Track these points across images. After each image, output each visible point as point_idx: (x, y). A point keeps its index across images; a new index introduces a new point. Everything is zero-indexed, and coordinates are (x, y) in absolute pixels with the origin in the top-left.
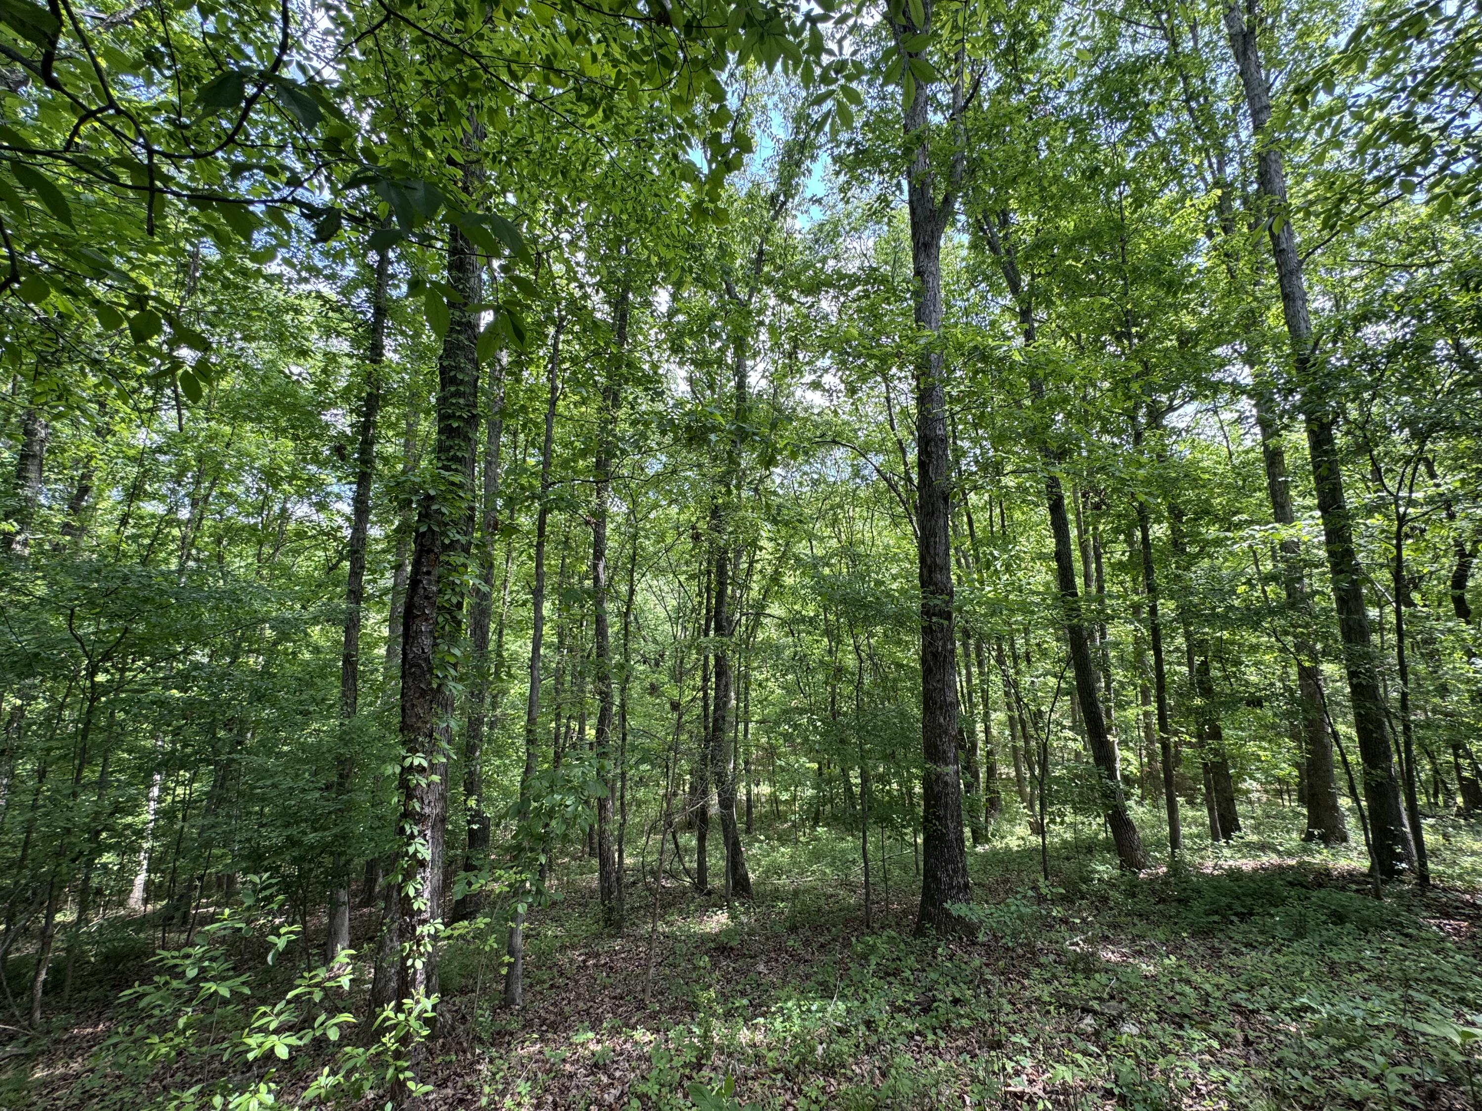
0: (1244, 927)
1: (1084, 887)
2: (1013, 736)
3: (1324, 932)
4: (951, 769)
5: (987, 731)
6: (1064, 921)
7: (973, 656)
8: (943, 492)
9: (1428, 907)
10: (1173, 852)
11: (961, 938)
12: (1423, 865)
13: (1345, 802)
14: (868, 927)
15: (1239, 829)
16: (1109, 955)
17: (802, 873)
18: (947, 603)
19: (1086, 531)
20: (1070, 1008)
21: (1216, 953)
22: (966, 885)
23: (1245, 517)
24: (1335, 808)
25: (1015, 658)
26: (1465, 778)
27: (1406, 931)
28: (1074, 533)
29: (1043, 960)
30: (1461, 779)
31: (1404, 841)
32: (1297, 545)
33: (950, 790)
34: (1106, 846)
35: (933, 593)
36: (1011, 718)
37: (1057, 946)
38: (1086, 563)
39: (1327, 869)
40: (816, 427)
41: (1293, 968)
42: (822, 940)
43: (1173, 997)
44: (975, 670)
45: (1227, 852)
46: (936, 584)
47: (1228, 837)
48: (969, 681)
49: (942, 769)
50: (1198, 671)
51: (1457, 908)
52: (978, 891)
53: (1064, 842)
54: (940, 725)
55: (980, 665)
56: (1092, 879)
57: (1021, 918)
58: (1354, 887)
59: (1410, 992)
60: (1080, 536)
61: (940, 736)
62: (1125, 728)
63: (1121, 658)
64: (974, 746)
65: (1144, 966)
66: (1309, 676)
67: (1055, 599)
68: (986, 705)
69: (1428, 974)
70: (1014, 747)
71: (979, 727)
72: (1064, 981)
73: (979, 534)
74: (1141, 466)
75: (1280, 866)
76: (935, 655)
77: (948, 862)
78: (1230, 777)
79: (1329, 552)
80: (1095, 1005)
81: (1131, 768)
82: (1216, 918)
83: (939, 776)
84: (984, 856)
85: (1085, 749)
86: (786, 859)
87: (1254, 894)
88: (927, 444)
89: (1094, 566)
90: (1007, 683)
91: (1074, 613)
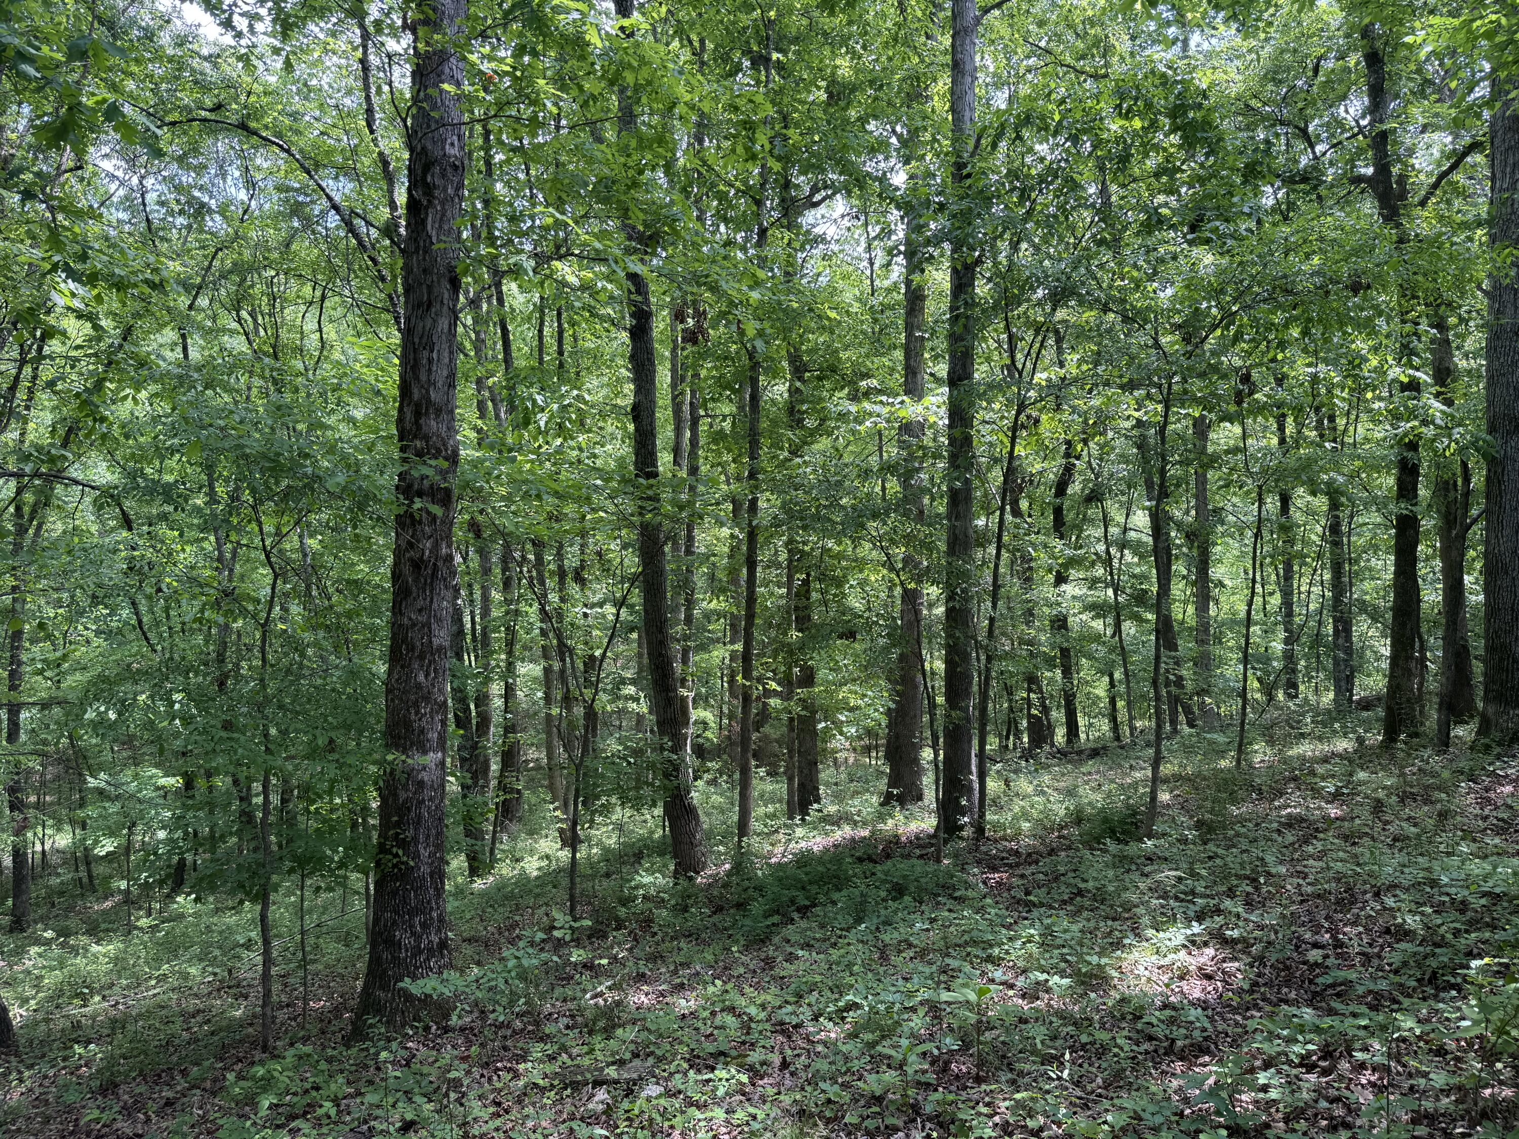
0: (804, 924)
1: (622, 912)
2: (548, 698)
3: (883, 912)
4: (432, 758)
5: (509, 693)
6: (588, 966)
7: (497, 571)
8: (451, 269)
9: (979, 862)
10: (740, 841)
11: (427, 1029)
12: (982, 815)
13: (927, 754)
14: (265, 1049)
15: (818, 800)
16: (640, 998)
17: (138, 983)
18: (444, 473)
19: (683, 379)
20: (576, 1086)
21: (769, 963)
22: (443, 944)
23: (874, 383)
24: (916, 761)
25: (562, 574)
26: (1035, 716)
27: (957, 894)
28: (663, 376)
29: (549, 1029)
30: (1030, 716)
31: (970, 790)
32: (922, 426)
33: (427, 793)
34: (660, 849)
35: (419, 454)
36: (547, 671)
37: (571, 1005)
38: (678, 431)
39: (896, 836)
40: (202, 85)
41: (845, 961)
42: (167, 1093)
43: (711, 1034)
44: (496, 596)
45: (800, 832)
46: (426, 438)
47: (804, 812)
48: (486, 612)
49: (417, 760)
50: (797, 595)
51: (1003, 859)
52: (468, 950)
53: (606, 850)
54: (419, 686)
55: (507, 584)
56: (636, 897)
57: (523, 976)
58: (918, 852)
59: (948, 961)
60: (674, 386)
61: (416, 705)
62: (705, 677)
63: (712, 577)
64: (484, 721)
65: (683, 1002)
66: (911, 598)
67: (624, 481)
68: (510, 653)
69: (966, 937)
70: (549, 715)
71: (496, 688)
72: (575, 1051)
73: (520, 363)
74: (756, 284)
75: (853, 839)
76: (417, 565)
77: (413, 913)
78: (815, 732)
79: (949, 438)
80: (612, 1072)
81: (709, 734)
82: (776, 919)
83: (410, 773)
84: (482, 894)
85: (650, 713)
86: (104, 966)
87: (821, 880)
88: (427, 168)
89: (688, 434)
90: (545, 615)
91: (649, 505)
